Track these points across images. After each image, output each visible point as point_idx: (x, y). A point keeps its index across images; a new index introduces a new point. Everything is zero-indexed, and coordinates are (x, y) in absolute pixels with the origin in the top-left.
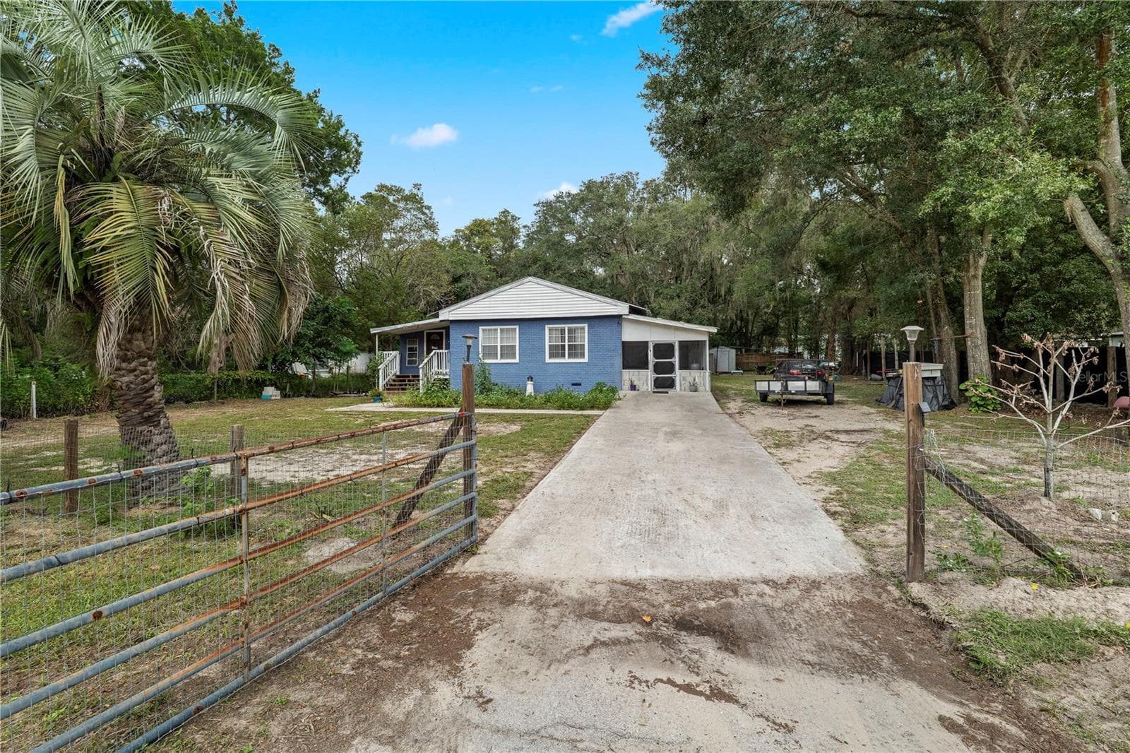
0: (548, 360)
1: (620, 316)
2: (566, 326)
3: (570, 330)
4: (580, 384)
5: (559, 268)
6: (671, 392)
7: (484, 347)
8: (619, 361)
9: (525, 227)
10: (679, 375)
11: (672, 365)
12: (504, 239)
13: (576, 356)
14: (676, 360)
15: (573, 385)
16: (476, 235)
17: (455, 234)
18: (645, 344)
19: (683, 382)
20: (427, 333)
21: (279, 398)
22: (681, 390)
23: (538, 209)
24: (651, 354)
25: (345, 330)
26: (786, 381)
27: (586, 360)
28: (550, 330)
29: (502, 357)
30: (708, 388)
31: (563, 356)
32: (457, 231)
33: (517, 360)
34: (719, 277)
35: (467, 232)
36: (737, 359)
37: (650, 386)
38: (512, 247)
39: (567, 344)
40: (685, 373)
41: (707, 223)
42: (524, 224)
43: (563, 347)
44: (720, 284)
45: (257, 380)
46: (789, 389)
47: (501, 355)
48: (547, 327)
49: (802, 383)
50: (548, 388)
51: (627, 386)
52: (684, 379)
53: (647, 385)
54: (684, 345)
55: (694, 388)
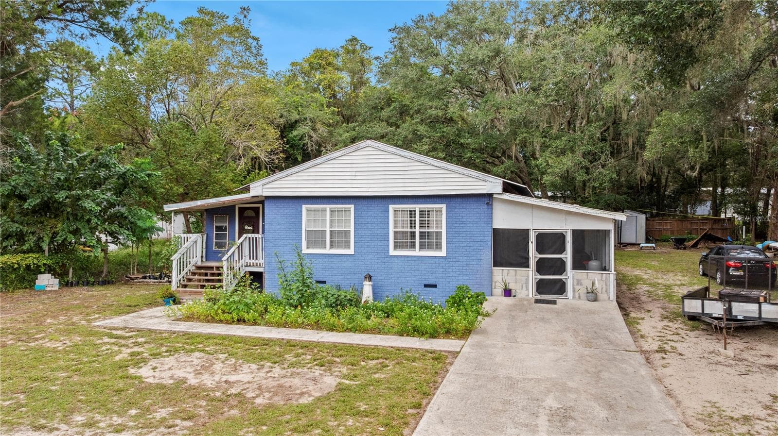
0: (392, 252)
1: (490, 196)
2: (417, 207)
3: (422, 212)
4: (435, 286)
5: (418, 111)
6: (560, 300)
7: (309, 232)
8: (488, 255)
9: (376, 58)
10: (571, 276)
11: (562, 263)
12: (353, 73)
13: (430, 247)
14: (568, 256)
15: (426, 286)
16: (317, 69)
17: (290, 68)
18: (525, 233)
19: (577, 288)
20: (240, 208)
21: (57, 288)
22: (574, 297)
23: (394, 35)
24: (532, 247)
25: (144, 198)
26: (730, 302)
27: (443, 253)
28: (395, 211)
29: (332, 246)
30: (613, 295)
31: (413, 245)
32: (293, 64)
33: (351, 251)
34: (626, 124)
35: (306, 65)
36: (646, 225)
37: (531, 292)
38: (362, 83)
39: (417, 230)
40: (581, 274)
41: (611, 55)
42: (376, 55)
43: (413, 235)
44: (627, 135)
45: (28, 267)
46: (734, 313)
47: (331, 242)
48: (392, 207)
49: (754, 307)
50: (392, 293)
51: (499, 290)
52: (579, 282)
53: (527, 289)
54: (579, 235)
55: (593, 296)
